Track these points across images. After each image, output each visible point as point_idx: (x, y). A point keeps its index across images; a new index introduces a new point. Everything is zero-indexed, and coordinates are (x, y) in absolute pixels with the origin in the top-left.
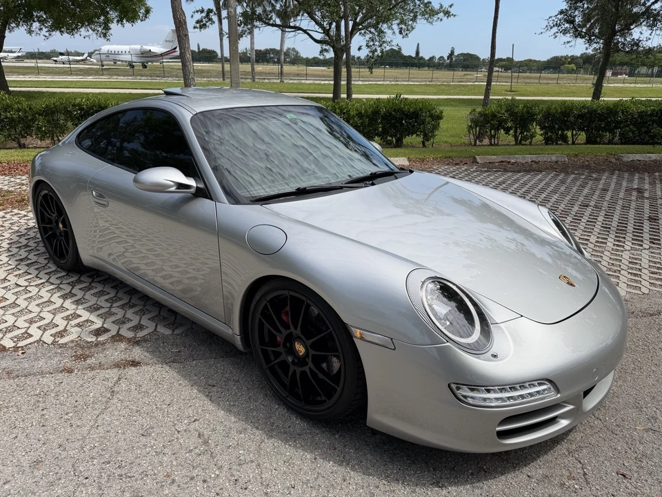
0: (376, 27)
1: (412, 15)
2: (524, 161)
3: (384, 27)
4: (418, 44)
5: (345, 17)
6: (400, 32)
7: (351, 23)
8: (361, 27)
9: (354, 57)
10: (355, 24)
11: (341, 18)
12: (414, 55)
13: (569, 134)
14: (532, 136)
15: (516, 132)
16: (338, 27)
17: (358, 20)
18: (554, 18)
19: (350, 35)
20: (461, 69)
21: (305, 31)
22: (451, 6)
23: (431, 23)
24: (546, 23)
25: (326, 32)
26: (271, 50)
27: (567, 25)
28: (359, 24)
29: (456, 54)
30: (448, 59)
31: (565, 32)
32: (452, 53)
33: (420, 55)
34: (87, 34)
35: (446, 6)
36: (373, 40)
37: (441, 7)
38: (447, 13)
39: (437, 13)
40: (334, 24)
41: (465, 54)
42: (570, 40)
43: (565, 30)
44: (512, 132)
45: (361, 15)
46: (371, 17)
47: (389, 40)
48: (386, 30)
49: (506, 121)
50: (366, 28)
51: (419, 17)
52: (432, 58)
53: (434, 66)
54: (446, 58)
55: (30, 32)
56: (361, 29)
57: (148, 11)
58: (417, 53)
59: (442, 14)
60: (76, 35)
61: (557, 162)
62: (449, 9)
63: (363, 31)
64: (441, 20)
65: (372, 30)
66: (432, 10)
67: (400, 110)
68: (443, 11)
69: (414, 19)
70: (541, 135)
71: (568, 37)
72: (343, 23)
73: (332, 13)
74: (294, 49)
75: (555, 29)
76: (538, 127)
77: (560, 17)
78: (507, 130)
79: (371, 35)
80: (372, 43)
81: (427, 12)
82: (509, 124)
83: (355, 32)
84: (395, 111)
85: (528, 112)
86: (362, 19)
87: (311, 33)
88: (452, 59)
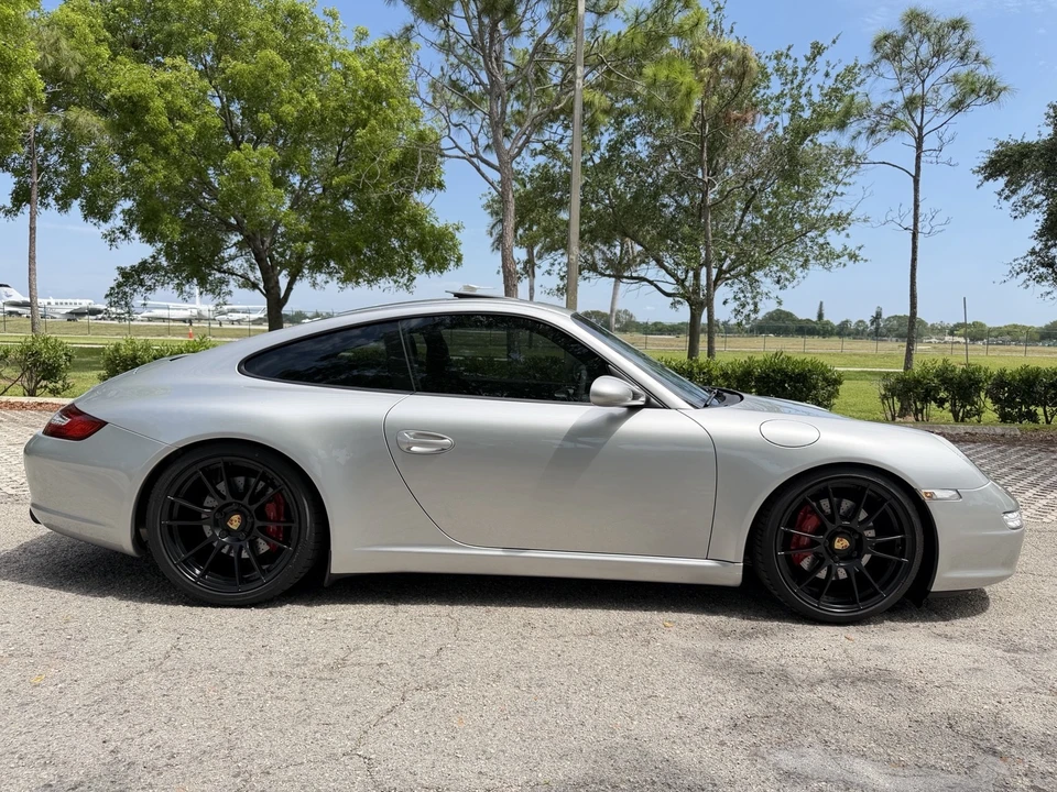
0: (747, 275)
1: (801, 259)
2: (954, 433)
3: (759, 275)
4: (821, 303)
5: (707, 264)
7: (714, 272)
8: (728, 275)
9: (717, 321)
10: (721, 272)
11: (702, 265)
12: (814, 318)
13: (1040, 410)
14: (979, 412)
15: (954, 405)
16: (697, 276)
17: (724, 267)
18: (1021, 261)
19: (713, 285)
20: (894, 339)
21: (651, 282)
22: (860, 249)
23: (829, 269)
24: (1010, 268)
25: (681, 282)
26: (593, 312)
27: (1042, 270)
28: (726, 272)
29: (885, 316)
30: (872, 324)
31: (1041, 278)
32: (878, 316)
33: (825, 319)
34: (387, 285)
35: (852, 247)
36: (743, 292)
37: (845, 249)
38: (853, 257)
39: (838, 257)
40: (691, 274)
41: (900, 317)
42: (1049, 290)
43: (1040, 277)
44: (947, 405)
45: (728, 262)
46: (742, 264)
47: (766, 290)
48: (763, 279)
49: (937, 390)
50: (736, 277)
51: (813, 261)
52: (845, 323)
53: (849, 335)
54: (869, 323)
55: (314, 285)
56: (728, 279)
57: (459, 259)
58: (820, 316)
59: (845, 258)
60: (374, 287)
61: (1003, 435)
62: (857, 252)
63: (730, 282)
64: (844, 265)
65: (743, 279)
66: (831, 253)
67: (781, 371)
68: (849, 254)
69: (805, 265)
70: (995, 411)
71: (1046, 286)
72: (704, 270)
73: (689, 259)
74: (626, 311)
75: (1024, 275)
76: (989, 401)
77: (1030, 258)
78: (941, 403)
79: (741, 285)
80: (741, 295)
81: (822, 256)
82: (943, 394)
83: (719, 282)
84: (774, 371)
85: (970, 379)
86: (729, 266)
87: (659, 284)
88: (878, 324)
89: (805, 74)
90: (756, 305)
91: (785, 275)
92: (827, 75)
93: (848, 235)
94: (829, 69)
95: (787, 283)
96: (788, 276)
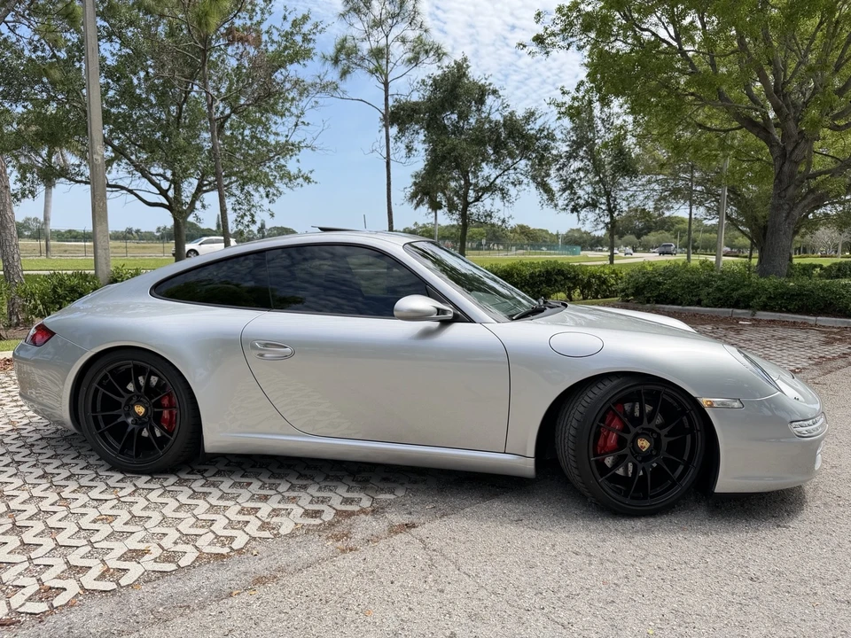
6: (267, 196)
21: (131, 192)
22: (311, 172)
23: (291, 188)
25: (164, 193)
35: (305, 171)
37: (300, 171)
38: (307, 179)
39: (296, 178)
47: (258, 203)
48: (252, 192)
54: (256, 232)
59: (300, 180)
62: (309, 175)
64: (302, 186)
66: (290, 174)
68: (303, 176)
87: (140, 193)
89: (263, 13)
90: (252, 216)
91: (272, 190)
92: (285, 18)
93: (298, 161)
94: (287, 13)
95: (275, 198)
96: (275, 192)
